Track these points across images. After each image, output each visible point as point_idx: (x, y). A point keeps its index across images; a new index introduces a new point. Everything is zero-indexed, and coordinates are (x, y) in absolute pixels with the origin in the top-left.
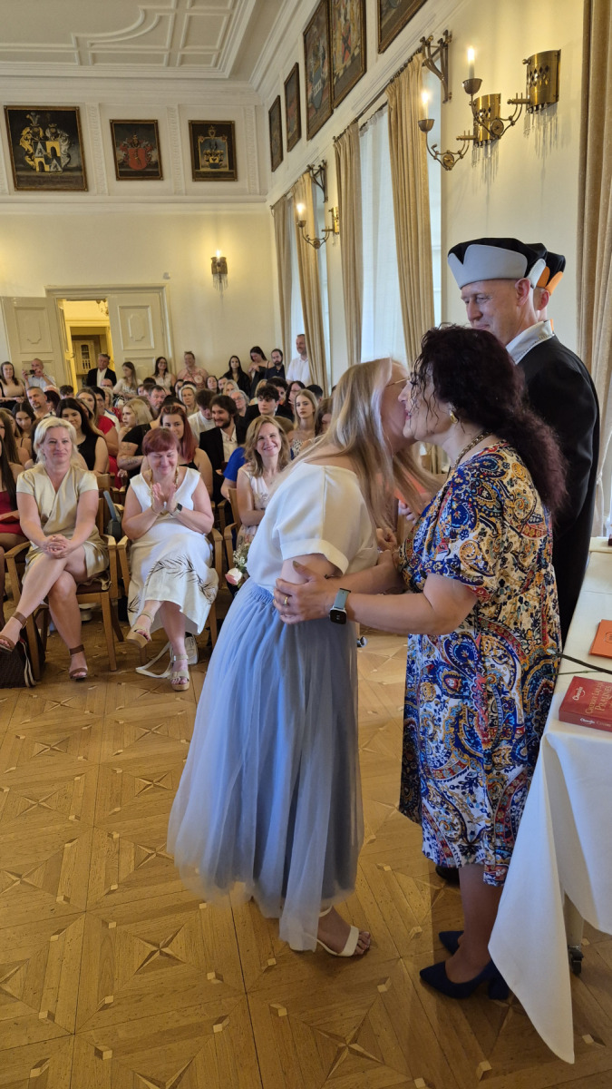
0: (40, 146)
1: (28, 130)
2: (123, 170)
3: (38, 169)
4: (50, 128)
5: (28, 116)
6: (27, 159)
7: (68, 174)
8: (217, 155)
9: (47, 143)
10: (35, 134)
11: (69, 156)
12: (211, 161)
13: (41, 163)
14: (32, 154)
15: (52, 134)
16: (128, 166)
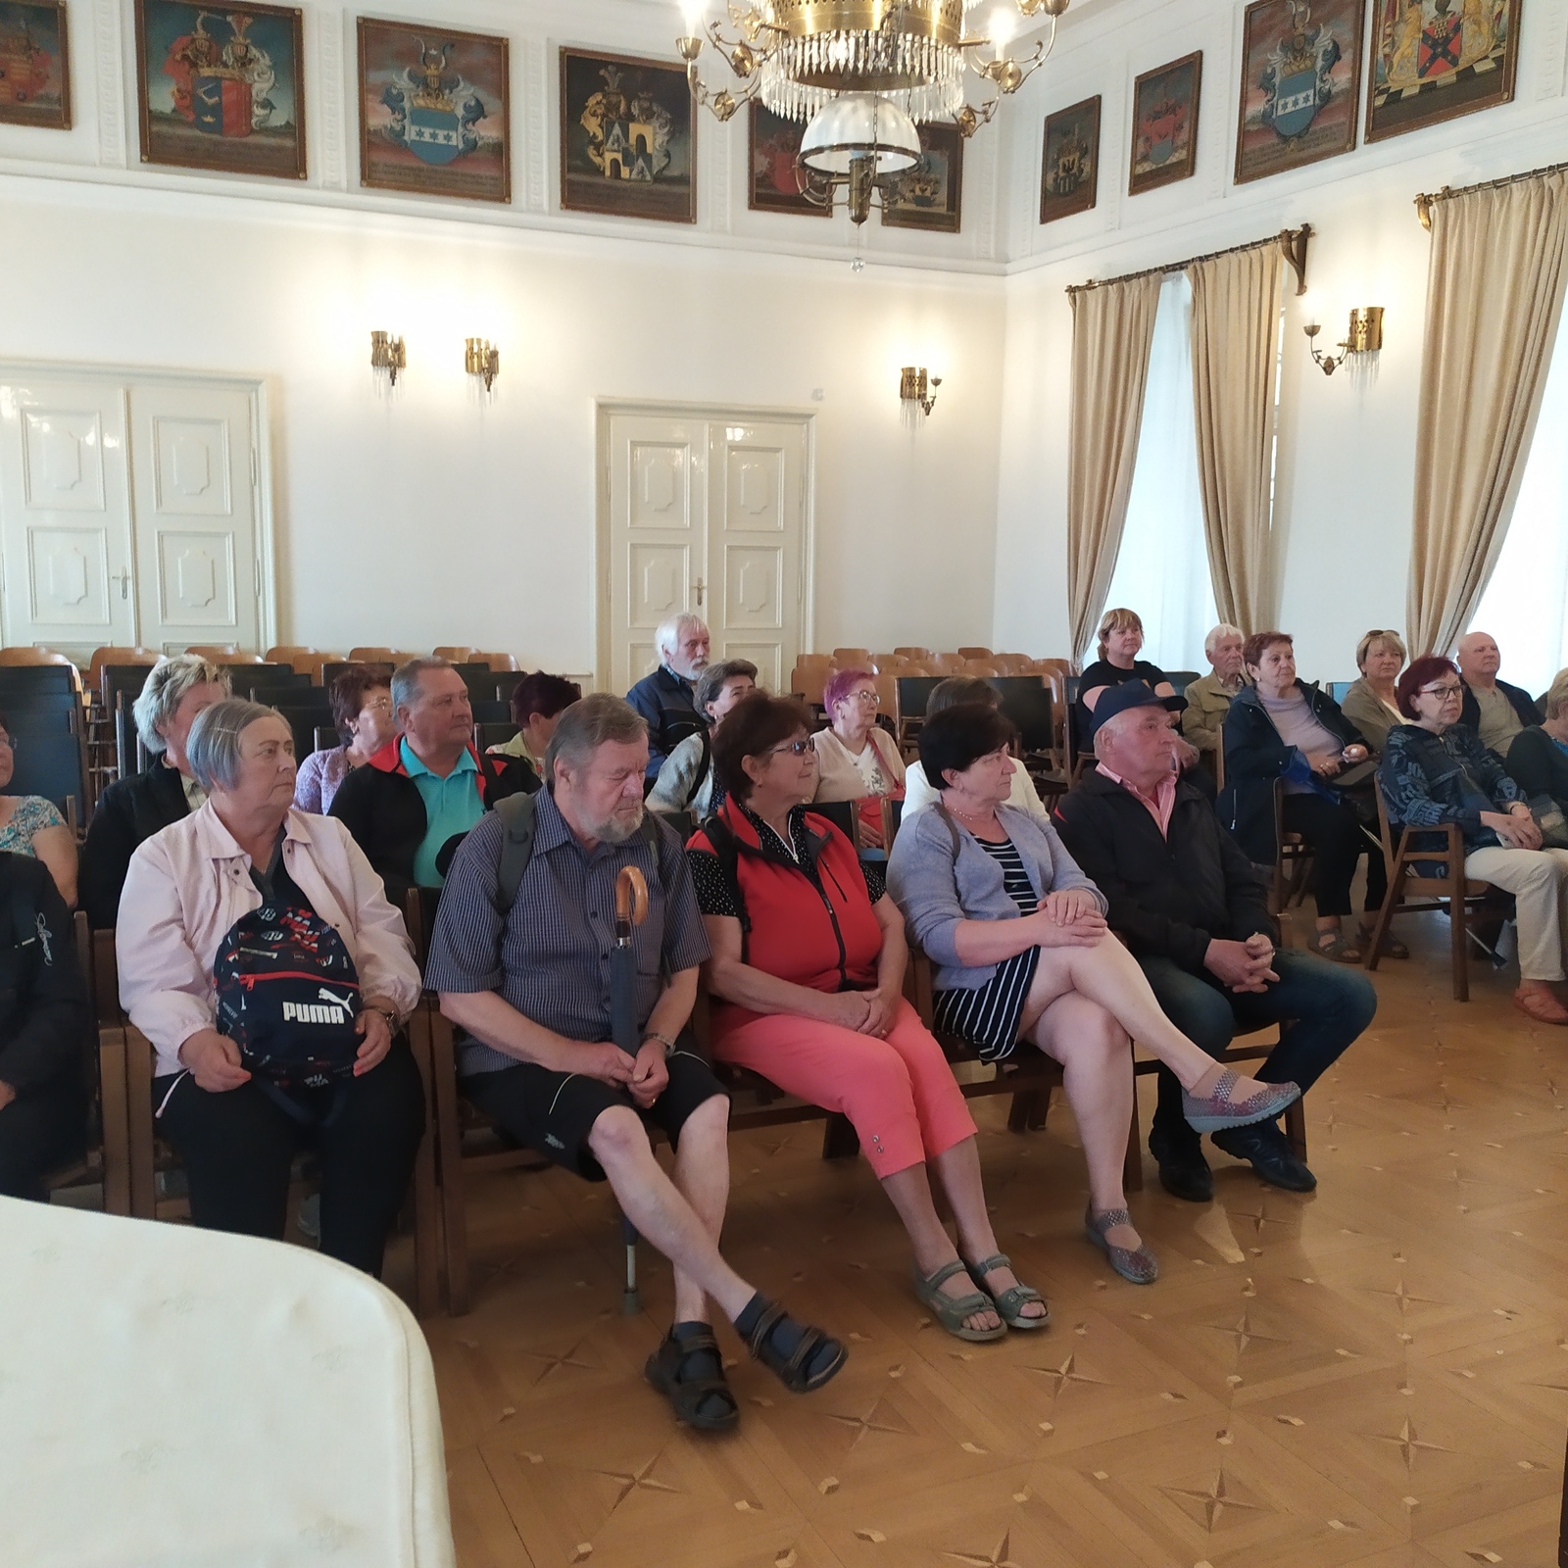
0: (617, 130)
1: (599, 97)
2: (761, 191)
3: (608, 173)
4: (640, 99)
5: (602, 72)
6: (591, 152)
7: (663, 187)
8: (928, 182)
9: (632, 126)
10: (612, 107)
11: (668, 155)
12: (918, 192)
13: (615, 162)
14: (601, 143)
15: (643, 111)
16: (772, 186)
